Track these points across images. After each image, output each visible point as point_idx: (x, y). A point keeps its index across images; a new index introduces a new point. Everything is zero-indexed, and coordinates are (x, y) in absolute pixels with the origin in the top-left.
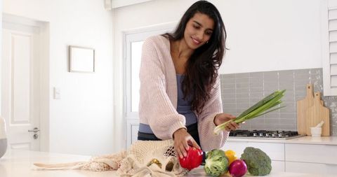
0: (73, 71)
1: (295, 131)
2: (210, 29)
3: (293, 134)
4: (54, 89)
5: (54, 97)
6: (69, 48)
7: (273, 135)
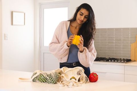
0: (14, 25)
1: (129, 58)
2: (87, 16)
3: (129, 61)
4: (5, 34)
5: (5, 39)
6: (12, 13)
7: (119, 61)
